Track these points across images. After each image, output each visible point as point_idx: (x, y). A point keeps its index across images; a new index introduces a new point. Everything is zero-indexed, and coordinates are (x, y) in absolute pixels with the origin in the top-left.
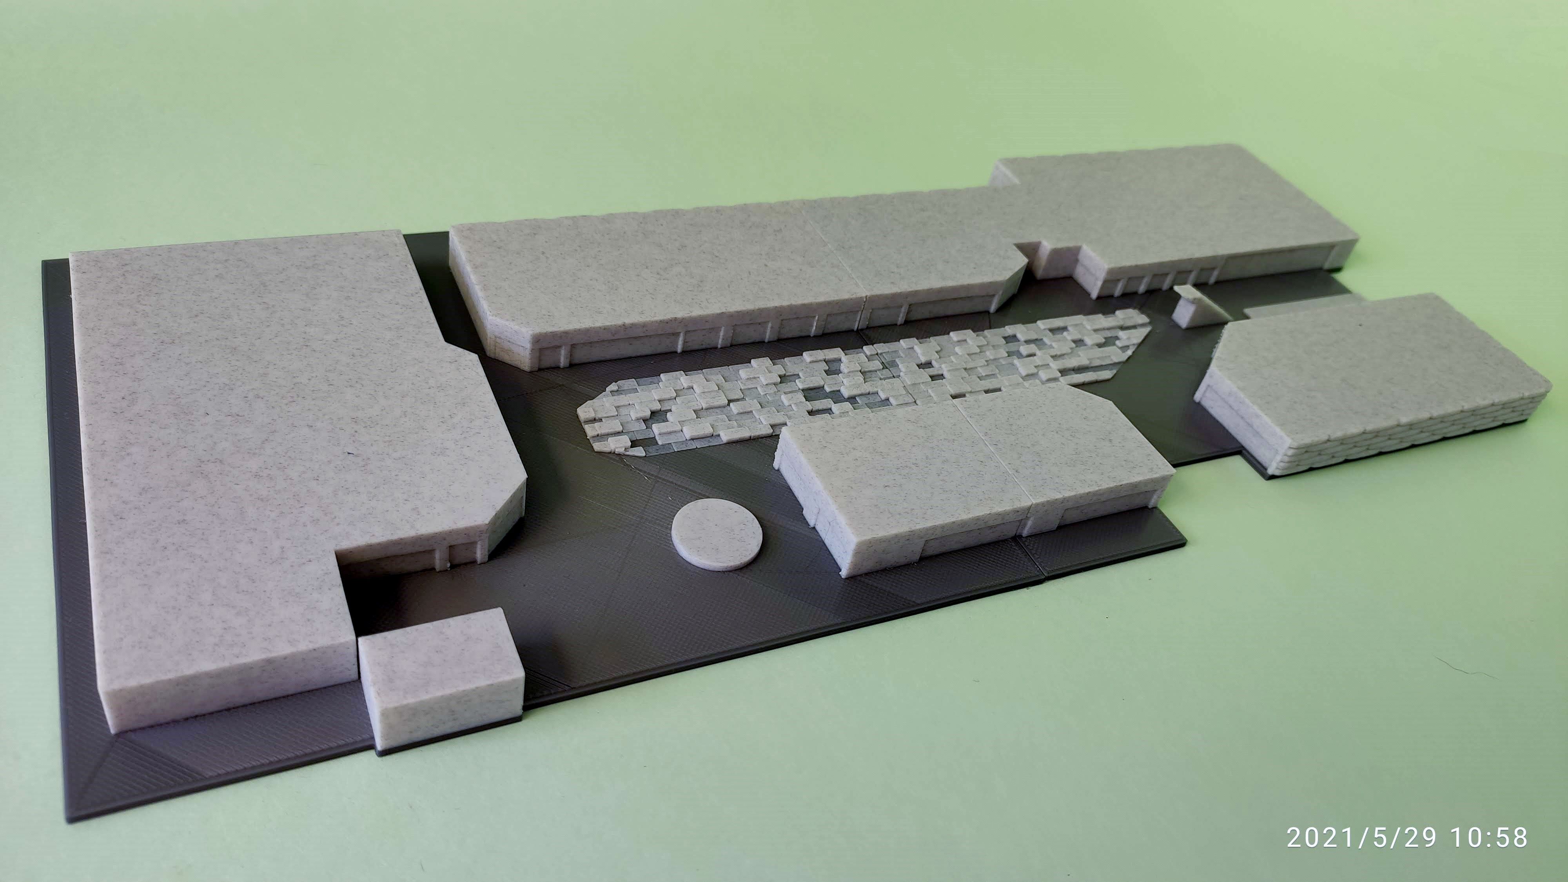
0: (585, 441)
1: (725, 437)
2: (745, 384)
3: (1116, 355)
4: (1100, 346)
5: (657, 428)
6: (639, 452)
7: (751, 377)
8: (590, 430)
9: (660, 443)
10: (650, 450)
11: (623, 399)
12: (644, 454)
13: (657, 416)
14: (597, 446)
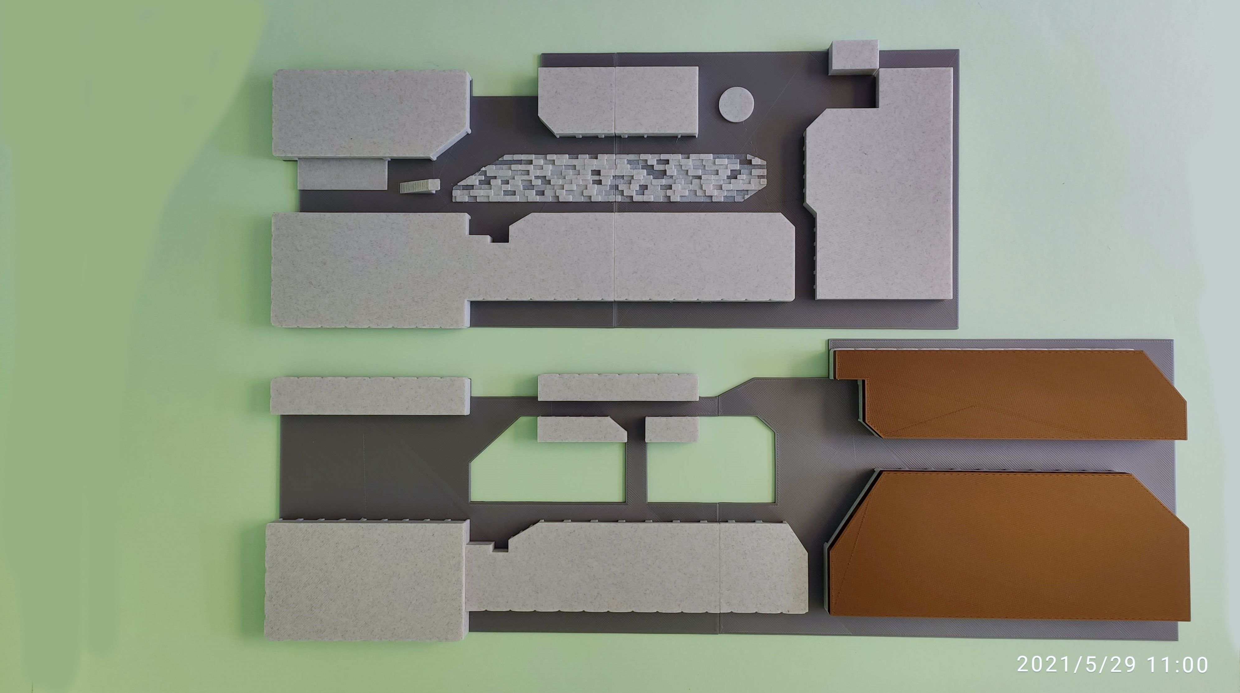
0: (768, 167)
1: (711, 156)
2: (689, 186)
3: (491, 170)
4: (495, 177)
5: (738, 167)
6: (749, 157)
7: (684, 190)
8: (764, 172)
9: (739, 160)
10: (744, 157)
11: (746, 187)
12: (748, 155)
13: (734, 175)
14: (765, 163)
